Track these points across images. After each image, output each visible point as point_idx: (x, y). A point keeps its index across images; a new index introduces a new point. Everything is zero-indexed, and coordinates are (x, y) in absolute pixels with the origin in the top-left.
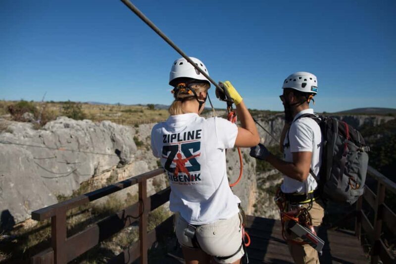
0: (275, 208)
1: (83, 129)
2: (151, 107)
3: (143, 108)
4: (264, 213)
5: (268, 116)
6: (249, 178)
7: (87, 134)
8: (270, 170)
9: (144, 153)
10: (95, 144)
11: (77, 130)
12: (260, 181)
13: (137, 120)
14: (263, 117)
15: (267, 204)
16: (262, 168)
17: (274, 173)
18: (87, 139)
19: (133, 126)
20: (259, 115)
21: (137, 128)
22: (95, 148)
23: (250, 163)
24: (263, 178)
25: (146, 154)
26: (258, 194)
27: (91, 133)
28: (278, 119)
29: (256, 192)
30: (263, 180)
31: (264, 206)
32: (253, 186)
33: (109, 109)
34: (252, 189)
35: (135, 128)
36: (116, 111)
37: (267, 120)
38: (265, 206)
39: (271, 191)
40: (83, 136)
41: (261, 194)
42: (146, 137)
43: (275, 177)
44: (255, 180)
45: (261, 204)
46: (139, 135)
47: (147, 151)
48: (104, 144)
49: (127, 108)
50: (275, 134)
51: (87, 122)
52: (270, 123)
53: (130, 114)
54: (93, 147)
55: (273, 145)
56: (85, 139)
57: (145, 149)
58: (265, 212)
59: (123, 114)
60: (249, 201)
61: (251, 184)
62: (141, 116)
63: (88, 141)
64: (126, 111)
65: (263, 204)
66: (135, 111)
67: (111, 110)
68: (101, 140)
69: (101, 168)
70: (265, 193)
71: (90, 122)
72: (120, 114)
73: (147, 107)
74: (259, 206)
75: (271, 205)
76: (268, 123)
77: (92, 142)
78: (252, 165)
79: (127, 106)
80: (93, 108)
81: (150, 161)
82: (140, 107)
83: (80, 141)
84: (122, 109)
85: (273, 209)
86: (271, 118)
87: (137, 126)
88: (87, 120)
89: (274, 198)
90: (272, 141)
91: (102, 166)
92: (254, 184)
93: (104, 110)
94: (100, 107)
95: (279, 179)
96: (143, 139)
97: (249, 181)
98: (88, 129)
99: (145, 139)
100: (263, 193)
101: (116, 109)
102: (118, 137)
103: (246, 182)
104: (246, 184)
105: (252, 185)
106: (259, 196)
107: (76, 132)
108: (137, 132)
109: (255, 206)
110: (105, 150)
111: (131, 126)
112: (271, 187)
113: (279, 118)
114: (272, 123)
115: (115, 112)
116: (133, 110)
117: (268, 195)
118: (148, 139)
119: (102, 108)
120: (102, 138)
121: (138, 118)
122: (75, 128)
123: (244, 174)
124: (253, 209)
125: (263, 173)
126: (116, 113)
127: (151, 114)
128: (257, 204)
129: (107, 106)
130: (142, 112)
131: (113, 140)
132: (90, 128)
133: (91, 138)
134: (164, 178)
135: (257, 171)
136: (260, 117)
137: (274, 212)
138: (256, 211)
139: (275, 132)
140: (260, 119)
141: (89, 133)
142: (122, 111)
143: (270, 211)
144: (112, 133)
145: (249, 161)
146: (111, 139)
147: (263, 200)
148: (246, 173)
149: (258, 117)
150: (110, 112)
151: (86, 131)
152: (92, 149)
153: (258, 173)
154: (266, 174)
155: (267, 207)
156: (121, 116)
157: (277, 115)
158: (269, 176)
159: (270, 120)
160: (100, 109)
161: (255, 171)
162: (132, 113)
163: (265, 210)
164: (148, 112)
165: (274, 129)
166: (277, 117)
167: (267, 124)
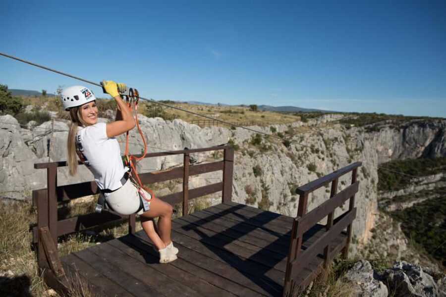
0: (400, 237)
1: (152, 126)
2: (254, 108)
3: (245, 109)
4: (384, 241)
5: (400, 122)
6: (367, 197)
7: (156, 131)
8: (397, 190)
9: (239, 158)
10: (162, 140)
11: (146, 127)
12: (384, 202)
13: (237, 121)
14: (392, 123)
15: (389, 231)
16: (387, 186)
17: (404, 194)
18: (155, 136)
19: (230, 128)
20: (387, 121)
21: (234, 131)
22: (163, 144)
23: (370, 179)
24: (388, 198)
25: (242, 159)
26: (378, 217)
27: (159, 129)
28: (414, 127)
29: (376, 215)
30: (386, 201)
31: (385, 233)
32: (372, 207)
33: (208, 109)
34: (370, 210)
35: (232, 130)
36: (215, 111)
37: (398, 127)
38: (387, 233)
39: (397, 215)
40: (152, 132)
41: (383, 217)
42: (244, 140)
43: (404, 198)
44: (376, 200)
45: (382, 230)
46: (235, 139)
47: (242, 156)
48: (171, 141)
49: (228, 109)
50: (407, 145)
51: (158, 120)
52: (402, 130)
53: (229, 115)
54: (160, 143)
55: (404, 159)
56: (153, 136)
57: (241, 153)
58: (386, 240)
59: (221, 115)
60: (365, 224)
61: (369, 204)
62: (241, 118)
63: (156, 138)
64: (225, 112)
65: (385, 230)
66: (235, 112)
67: (209, 111)
68: (169, 137)
69: (167, 164)
70: (388, 217)
71: (161, 119)
72: (218, 115)
73: (248, 109)
74: (378, 231)
75: (395, 233)
76: (399, 131)
77: (160, 139)
78: (373, 182)
79: (227, 106)
80: (192, 107)
81: (245, 166)
82: (241, 108)
83: (148, 137)
84: (222, 110)
85: (397, 238)
86: (404, 124)
87: (234, 128)
88: (159, 118)
89: (399, 224)
90: (403, 153)
91: (169, 163)
92: (373, 204)
93: (202, 110)
94: (199, 107)
95: (410, 202)
96: (239, 143)
97: (367, 200)
98: (157, 126)
99: (242, 143)
100: (385, 217)
101: (215, 109)
102: (188, 135)
103: (363, 201)
104: (362, 202)
105: (371, 205)
106: (379, 219)
107: (146, 129)
108: (233, 135)
109: (373, 231)
110: (172, 147)
111: (228, 128)
112: (397, 210)
113: (414, 125)
114: (404, 132)
115: (213, 112)
116: (233, 111)
117: (392, 219)
118: (246, 143)
119: (201, 108)
120: (169, 135)
121: (238, 120)
122: (146, 125)
123: (361, 191)
124: (371, 234)
125: (388, 192)
126: (214, 114)
127: (253, 116)
128: (376, 228)
129: (206, 107)
130: (243, 113)
131: (183, 139)
132: (159, 125)
133: (159, 134)
134: (260, 186)
135: (379, 189)
136: (389, 123)
137: (399, 241)
138: (374, 237)
139: (407, 142)
140: (388, 125)
141: (157, 130)
142: (221, 112)
143: (394, 239)
144: (182, 131)
145: (369, 176)
146: (181, 137)
147: (385, 225)
148: (363, 190)
149: (386, 123)
150: (208, 113)
151: (154, 128)
152: (159, 145)
153: (381, 191)
154: (392, 193)
155: (390, 234)
156: (219, 117)
157: (412, 121)
158: (396, 197)
159: (402, 127)
160: (199, 109)
161: (376, 189)
162: (231, 115)
163: (387, 237)
164: (249, 114)
165: (407, 139)
166: (411, 124)
167: (397, 132)
